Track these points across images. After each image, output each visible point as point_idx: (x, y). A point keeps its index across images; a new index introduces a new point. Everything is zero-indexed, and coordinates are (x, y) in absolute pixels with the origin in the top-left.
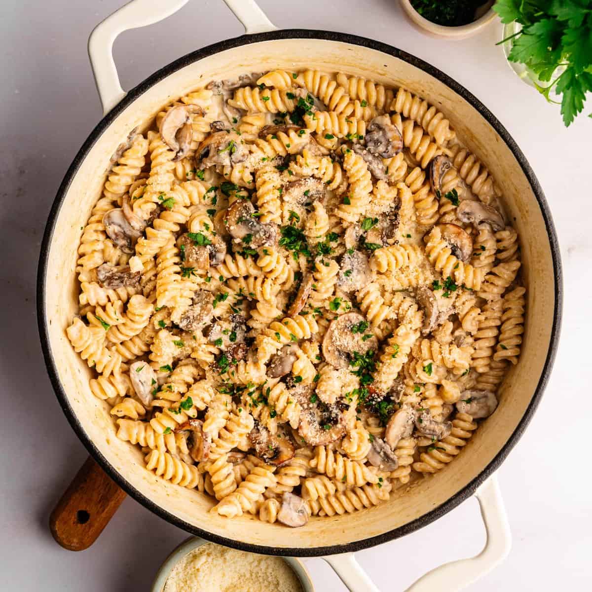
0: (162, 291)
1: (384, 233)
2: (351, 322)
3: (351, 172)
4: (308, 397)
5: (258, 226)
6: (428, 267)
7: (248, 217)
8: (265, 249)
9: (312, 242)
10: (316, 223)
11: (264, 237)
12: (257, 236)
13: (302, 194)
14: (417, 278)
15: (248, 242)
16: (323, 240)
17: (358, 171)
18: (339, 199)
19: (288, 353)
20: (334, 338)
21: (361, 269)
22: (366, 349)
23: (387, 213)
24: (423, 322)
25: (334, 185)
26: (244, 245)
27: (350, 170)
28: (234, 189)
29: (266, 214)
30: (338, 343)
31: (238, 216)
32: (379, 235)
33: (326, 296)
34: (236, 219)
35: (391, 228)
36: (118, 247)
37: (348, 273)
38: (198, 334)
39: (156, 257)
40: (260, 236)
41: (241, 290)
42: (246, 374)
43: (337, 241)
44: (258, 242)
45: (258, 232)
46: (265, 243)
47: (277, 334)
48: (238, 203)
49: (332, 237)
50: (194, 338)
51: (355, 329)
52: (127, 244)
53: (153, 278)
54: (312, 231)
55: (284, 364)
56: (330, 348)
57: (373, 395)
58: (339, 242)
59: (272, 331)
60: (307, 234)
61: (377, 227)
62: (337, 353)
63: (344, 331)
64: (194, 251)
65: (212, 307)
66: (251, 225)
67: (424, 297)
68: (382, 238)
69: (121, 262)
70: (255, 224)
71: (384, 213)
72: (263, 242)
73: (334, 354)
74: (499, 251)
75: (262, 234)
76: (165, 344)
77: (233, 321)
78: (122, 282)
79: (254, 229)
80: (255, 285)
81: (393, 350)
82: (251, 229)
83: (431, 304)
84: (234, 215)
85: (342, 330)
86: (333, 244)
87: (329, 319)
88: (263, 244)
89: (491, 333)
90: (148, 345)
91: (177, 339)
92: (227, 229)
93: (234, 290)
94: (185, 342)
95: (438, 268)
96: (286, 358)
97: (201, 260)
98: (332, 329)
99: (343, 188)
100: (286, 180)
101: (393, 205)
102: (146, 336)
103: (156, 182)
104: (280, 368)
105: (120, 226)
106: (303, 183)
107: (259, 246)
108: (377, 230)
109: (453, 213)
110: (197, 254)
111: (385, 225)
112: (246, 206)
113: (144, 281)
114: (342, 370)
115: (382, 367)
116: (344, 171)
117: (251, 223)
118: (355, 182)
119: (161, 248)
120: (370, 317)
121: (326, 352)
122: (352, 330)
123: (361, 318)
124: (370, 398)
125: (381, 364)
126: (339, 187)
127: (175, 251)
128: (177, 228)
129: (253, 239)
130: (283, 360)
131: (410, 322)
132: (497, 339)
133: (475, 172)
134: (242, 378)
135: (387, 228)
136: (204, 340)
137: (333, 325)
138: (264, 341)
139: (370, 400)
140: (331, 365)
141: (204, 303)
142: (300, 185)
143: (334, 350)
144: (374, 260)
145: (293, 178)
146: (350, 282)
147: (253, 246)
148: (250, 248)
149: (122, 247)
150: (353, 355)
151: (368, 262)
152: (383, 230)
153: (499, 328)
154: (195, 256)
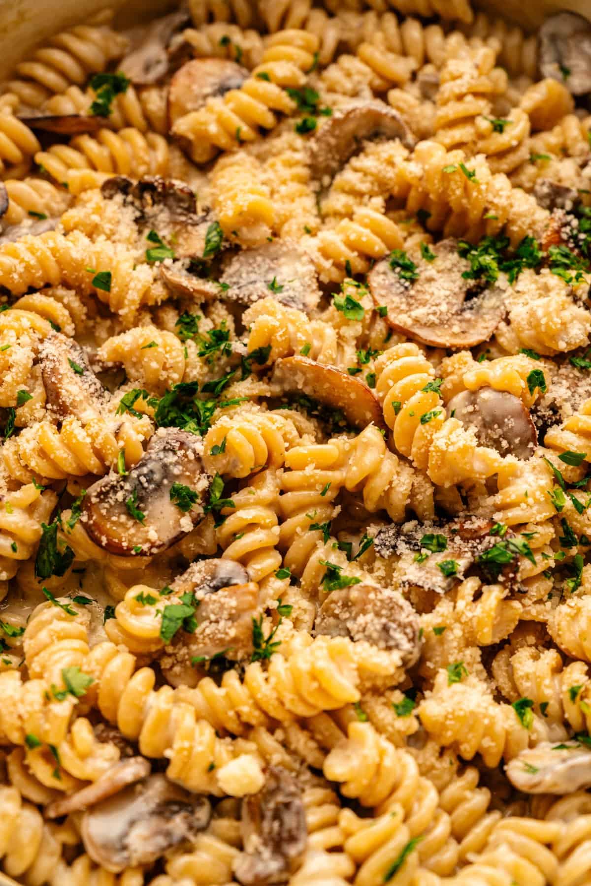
0: (315, 685)
1: (183, 218)
2: (392, 285)
3: (33, 262)
4: (578, 374)
5: (151, 465)
6: (265, 147)
7: (127, 486)
8: (209, 452)
9: (197, 372)
10: (150, 346)
11: (180, 453)
12: (176, 471)
13: (77, 378)
14: (290, 164)
15: (192, 497)
16: (193, 348)
17: (32, 250)
18: (98, 319)
19: (471, 408)
20: (432, 318)
21: (265, 267)
22: (455, 257)
23: (138, 214)
24: (391, 138)
25: (61, 314)
26: (198, 508)
27: (28, 268)
28: (53, 539)
29: (121, 444)
30: (444, 308)
31: (123, 518)
32: (187, 232)
33: (330, 332)
34: (130, 523)
35: (171, 201)
36: (192, 838)
37: (274, 287)
38: (428, 621)
39: (222, 732)
40: (177, 463)
41: (313, 527)
42: (530, 500)
43: (199, 318)
44: (194, 472)
45: (165, 467)
46: (195, 452)
47: (424, 421)
48: (90, 517)
49: (187, 326)
50: (440, 630)
51: (408, 274)
52: (183, 814)
53: (279, 734)
54: (170, 362)
55: (498, 412)
56: (456, 329)
57: (564, 236)
58: (200, 313)
59: (417, 434)
60: (176, 376)
61: (169, 238)
62: (467, 315)
63: (411, 297)
64: (208, 631)
65: (357, 586)
66: (148, 481)
67: (333, 141)
68: (195, 224)
69: (232, 834)
70: (145, 470)
71: (137, 221)
72: (191, 456)
73: (468, 321)
74: (233, 19)
75: (171, 458)
76: (459, 703)
77: (395, 547)
78: (287, 806)
79: (157, 477)
80: (300, 488)
81: (457, 178)
82: (159, 486)
83: (349, 113)
84: (120, 530)
85: (412, 301)
86: (205, 325)
87: (384, 332)
88: (198, 459)
89: (413, 30)
90: (463, 765)
91: (442, 677)
92: (155, 551)
93: (314, 547)
94: (451, 659)
95: (269, 120)
96: (484, 412)
97: (233, 603)
98: (409, 322)
99: (70, 297)
100: (40, 413)
101: (119, 198)
102: (438, 765)
103: (14, 704)
104: (511, 423)
105: (132, 823)
106: (49, 365)
107: (202, 472)
108: (176, 235)
109: (145, 95)
110: (217, 622)
111: (164, 216)
112: (98, 496)
113: (287, 758)
114: (507, 302)
115: (496, 207)
116: (32, 290)
117: (143, 479)
118: (58, 262)
119: (198, 718)
120: (379, 247)
121: (466, 338)
122: (413, 281)
123: (382, 266)
124: (571, 245)
125: (492, 213)
126: (66, 306)
127: (207, 683)
128: (147, 675)
129: (183, 483)
130: (488, 419)
131: (391, 163)
132: (426, 21)
133: (57, 56)
134: (540, 513)
135: (173, 213)
136: (444, 608)
137: (400, 319)
138: (444, 448)
139: (577, 246)
140: (497, 328)
141: (347, 615)
142: (54, 371)
143: (460, 321)
144: (244, 230)
145: (38, 392)
146: (297, 284)
147: (202, 484)
148: (207, 494)
149: (191, 828)
150: (472, 282)
151: (249, 249)
152: (175, 223)
153: (401, 19)
154: (222, 624)
